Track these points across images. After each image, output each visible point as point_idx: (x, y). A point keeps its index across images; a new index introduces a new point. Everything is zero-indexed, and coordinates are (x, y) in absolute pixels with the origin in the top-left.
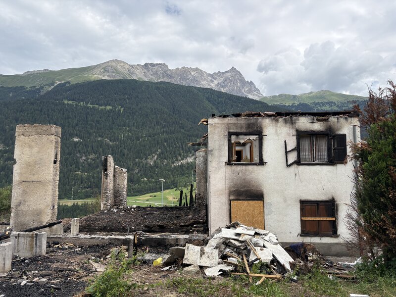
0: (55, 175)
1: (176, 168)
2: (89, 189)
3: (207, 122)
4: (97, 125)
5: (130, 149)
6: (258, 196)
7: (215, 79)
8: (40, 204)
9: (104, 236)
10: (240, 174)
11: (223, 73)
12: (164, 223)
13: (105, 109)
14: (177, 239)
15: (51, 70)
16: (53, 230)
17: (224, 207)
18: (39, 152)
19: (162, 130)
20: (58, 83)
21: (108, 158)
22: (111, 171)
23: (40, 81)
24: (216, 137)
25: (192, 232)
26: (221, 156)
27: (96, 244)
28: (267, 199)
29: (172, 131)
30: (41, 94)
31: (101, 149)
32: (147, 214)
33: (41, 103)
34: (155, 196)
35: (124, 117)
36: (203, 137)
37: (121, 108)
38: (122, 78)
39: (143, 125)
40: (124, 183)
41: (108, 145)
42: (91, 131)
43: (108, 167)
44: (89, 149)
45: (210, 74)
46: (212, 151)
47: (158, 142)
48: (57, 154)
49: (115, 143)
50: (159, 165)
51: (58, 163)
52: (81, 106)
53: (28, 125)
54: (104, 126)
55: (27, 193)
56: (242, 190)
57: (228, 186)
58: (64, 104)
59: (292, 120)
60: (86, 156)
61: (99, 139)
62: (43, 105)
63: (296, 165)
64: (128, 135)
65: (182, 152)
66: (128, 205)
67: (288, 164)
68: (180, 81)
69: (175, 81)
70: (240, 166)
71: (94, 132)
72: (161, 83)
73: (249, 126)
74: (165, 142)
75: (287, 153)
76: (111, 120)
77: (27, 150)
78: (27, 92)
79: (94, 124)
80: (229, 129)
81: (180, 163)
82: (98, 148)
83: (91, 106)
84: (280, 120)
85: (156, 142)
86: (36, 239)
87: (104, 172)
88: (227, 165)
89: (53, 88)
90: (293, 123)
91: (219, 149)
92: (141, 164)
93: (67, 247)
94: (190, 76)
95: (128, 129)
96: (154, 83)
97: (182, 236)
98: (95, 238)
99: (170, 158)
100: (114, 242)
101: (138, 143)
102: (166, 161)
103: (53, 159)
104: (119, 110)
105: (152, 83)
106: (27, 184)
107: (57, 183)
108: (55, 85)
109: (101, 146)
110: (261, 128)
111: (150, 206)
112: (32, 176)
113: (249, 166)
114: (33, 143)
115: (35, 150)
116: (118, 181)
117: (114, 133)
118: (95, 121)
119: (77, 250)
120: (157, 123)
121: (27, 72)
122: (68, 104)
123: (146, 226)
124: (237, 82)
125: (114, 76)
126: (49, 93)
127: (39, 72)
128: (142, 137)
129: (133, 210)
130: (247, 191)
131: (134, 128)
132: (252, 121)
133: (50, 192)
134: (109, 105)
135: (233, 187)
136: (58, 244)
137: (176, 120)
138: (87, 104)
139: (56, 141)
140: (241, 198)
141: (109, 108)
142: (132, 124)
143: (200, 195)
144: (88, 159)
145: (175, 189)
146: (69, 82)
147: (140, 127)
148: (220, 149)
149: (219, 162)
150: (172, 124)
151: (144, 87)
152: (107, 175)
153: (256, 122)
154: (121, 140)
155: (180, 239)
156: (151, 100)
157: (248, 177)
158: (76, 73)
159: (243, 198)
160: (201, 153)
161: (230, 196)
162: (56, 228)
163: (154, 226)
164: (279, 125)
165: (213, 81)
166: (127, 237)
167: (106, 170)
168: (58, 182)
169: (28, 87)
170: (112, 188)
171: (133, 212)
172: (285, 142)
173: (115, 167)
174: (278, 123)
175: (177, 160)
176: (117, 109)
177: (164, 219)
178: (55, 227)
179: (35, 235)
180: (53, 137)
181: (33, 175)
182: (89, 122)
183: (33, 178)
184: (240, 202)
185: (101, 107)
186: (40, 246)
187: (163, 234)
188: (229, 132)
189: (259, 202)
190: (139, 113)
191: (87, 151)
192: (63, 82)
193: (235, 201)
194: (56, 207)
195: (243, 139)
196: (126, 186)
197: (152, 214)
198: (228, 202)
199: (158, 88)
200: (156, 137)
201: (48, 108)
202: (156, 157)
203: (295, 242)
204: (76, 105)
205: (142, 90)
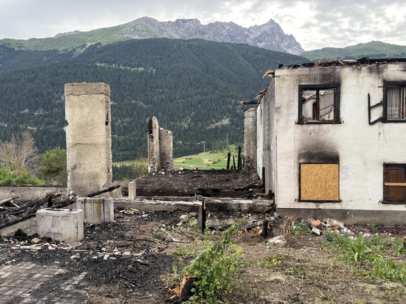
0: (108, 137)
1: (211, 130)
2: (126, 152)
3: (273, 74)
4: (130, 87)
5: (164, 112)
6: (333, 159)
7: (252, 33)
8: (95, 167)
9: (170, 202)
10: (312, 134)
11: (261, 27)
12: (217, 186)
13: (138, 70)
14: (240, 204)
15: (81, 31)
16: (113, 194)
17: (293, 171)
18: (89, 113)
19: (195, 91)
20: (89, 45)
21: (153, 120)
22: (156, 133)
23: (71, 43)
24: (284, 91)
25: (256, 197)
26: (289, 114)
27: (162, 210)
28: (342, 161)
29: (205, 92)
30: (74, 57)
31: (135, 112)
32: (195, 177)
33: (74, 66)
34: (190, 159)
35: (156, 79)
36: (260, 94)
37: (153, 69)
38: (153, 37)
39: (175, 87)
40: (170, 146)
41: (141, 108)
42: (125, 94)
43: (153, 129)
44: (124, 112)
45: (246, 29)
46: (279, 108)
47: (191, 103)
48: (107, 115)
49: (149, 105)
50: (193, 128)
51: (109, 124)
52: (113, 68)
53: (77, 84)
54: (137, 88)
55: (81, 156)
56: (315, 152)
57: (297, 148)
58: (96, 66)
59: (378, 69)
60: (121, 119)
61: (133, 102)
62: (77, 68)
63: (380, 123)
64: (162, 97)
65: (216, 114)
66: (175, 168)
67: (372, 121)
68: (213, 37)
69: (208, 37)
70: (312, 125)
71: (128, 95)
72: (193, 40)
73: (324, 77)
74: (199, 104)
75: (370, 108)
76: (144, 82)
77: (77, 111)
78: (60, 55)
79: (127, 87)
80: (300, 81)
81: (214, 126)
82: (132, 111)
83: (124, 68)
84: (364, 68)
85: (190, 104)
86: (104, 205)
87: (149, 134)
88: (297, 124)
89: (85, 51)
90: (379, 72)
91: (287, 106)
92: (175, 127)
93: (132, 212)
94: (224, 31)
95: (161, 91)
96: (186, 41)
97: (245, 201)
98: (160, 204)
99: (204, 121)
100: (181, 208)
101: (171, 106)
102: (200, 124)
103: (105, 120)
104: (152, 72)
105: (184, 41)
106: (81, 147)
107: (110, 146)
108: (87, 47)
109: (135, 109)
110: (339, 79)
111: (197, 169)
112: (84, 138)
113: (323, 125)
114: (83, 103)
115: (86, 110)
116: (164, 143)
117: (147, 95)
118: (128, 84)
119: (144, 216)
120: (191, 85)
121: (58, 35)
122: (100, 67)
123: (199, 189)
124: (275, 36)
125: (145, 35)
126: (81, 55)
127: (70, 34)
128: (175, 99)
129: (180, 172)
130: (320, 153)
131: (166, 90)
132: (328, 72)
133: (104, 155)
134: (141, 67)
135: (304, 149)
136: (123, 209)
137: (210, 80)
138: (119, 66)
139: (106, 100)
140: (312, 161)
141: (141, 69)
142: (165, 86)
143: (249, 158)
144: (123, 122)
145: (210, 152)
146: (99, 44)
147: (173, 88)
148: (289, 105)
149: (288, 121)
150: (206, 85)
151: (175, 45)
152: (152, 137)
153: (334, 72)
154: (154, 103)
155: (243, 204)
156: (183, 59)
157: (322, 138)
158: (106, 33)
159: (315, 162)
160: (250, 113)
161: (299, 159)
162: (116, 193)
163: (208, 189)
164: (362, 75)
165: (249, 36)
166: (195, 203)
167: (151, 132)
168: (111, 144)
169: (61, 50)
170: (158, 151)
171: (180, 174)
172: (369, 95)
173: (159, 129)
174: (361, 73)
175: (211, 123)
176: (149, 71)
177: (215, 182)
178: (114, 191)
179: (102, 201)
180: (103, 96)
181: (86, 137)
182: (122, 85)
183: (87, 140)
184: (311, 165)
185: (133, 69)
186: (109, 213)
187: (224, 198)
188: (300, 86)
189: (334, 165)
190: (171, 74)
191: (122, 114)
192: (94, 43)
193: (306, 165)
194: (111, 170)
195: (308, 94)
196: (172, 149)
197: (200, 177)
198: (297, 166)
199: (189, 46)
200: (189, 98)
201: (82, 71)
202: (190, 120)
203: (375, 209)
204: (109, 68)
205: (174, 49)
